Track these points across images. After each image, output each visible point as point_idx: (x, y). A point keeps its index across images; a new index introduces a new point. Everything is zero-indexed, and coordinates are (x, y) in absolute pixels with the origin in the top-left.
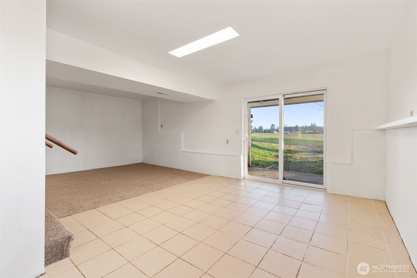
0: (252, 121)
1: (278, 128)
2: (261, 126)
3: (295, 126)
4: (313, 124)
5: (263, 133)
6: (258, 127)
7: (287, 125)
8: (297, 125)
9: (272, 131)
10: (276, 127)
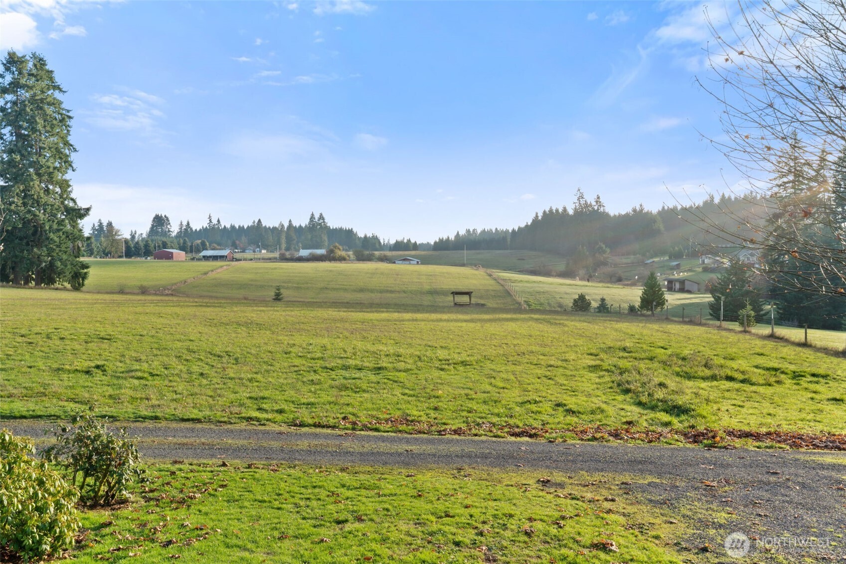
0: (88, 210)
1: (181, 232)
2: (105, 224)
3: (250, 224)
4: (317, 220)
5: (124, 259)
6: (93, 228)
7: (219, 221)
8: (259, 221)
9: (159, 246)
10: (174, 229)
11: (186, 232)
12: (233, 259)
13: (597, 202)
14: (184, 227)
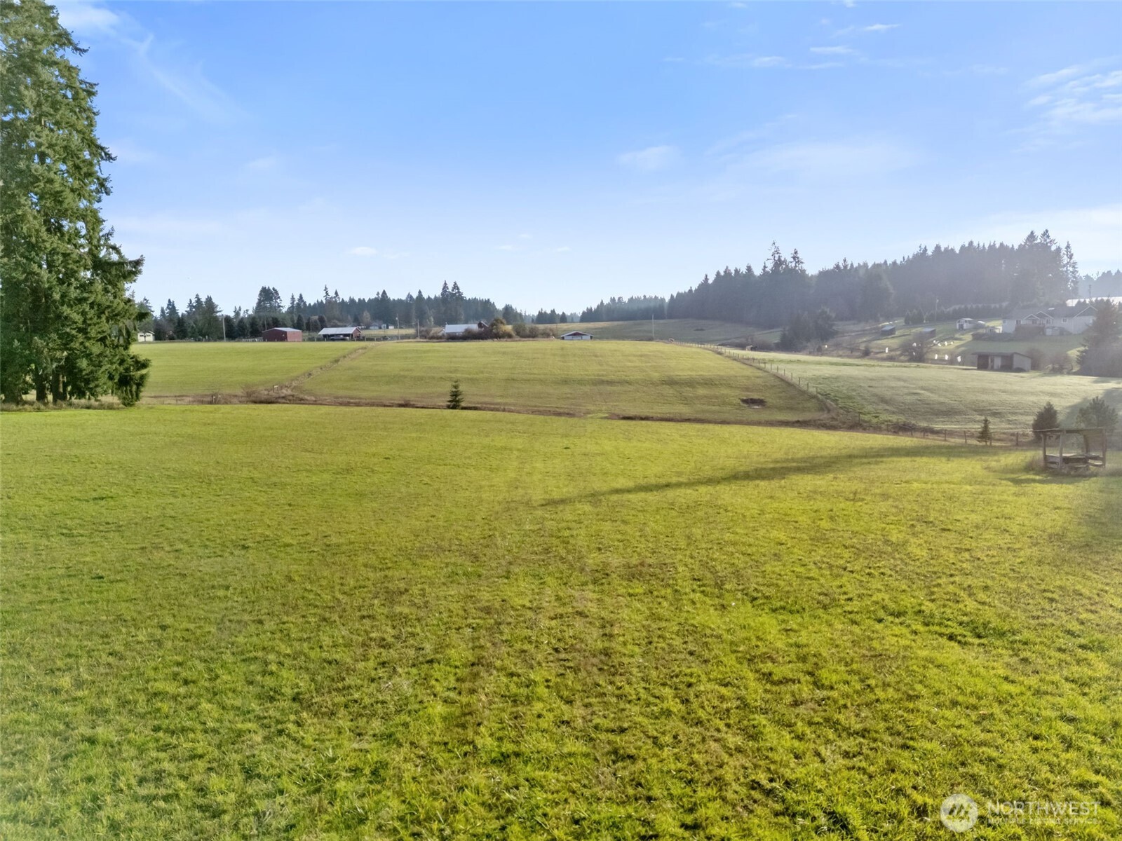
1: (293, 306)
2: (203, 300)
3: (373, 296)
4: (450, 289)
6: (190, 305)
7: (336, 293)
8: (384, 292)
9: (268, 324)
10: (285, 304)
11: (299, 306)
12: (359, 339)
13: (794, 258)
14: (296, 301)
